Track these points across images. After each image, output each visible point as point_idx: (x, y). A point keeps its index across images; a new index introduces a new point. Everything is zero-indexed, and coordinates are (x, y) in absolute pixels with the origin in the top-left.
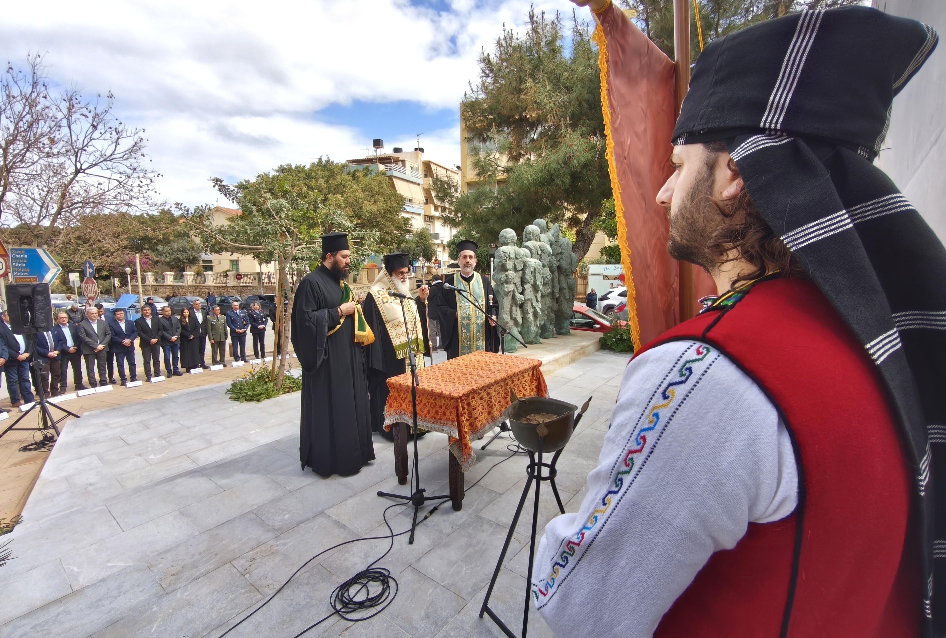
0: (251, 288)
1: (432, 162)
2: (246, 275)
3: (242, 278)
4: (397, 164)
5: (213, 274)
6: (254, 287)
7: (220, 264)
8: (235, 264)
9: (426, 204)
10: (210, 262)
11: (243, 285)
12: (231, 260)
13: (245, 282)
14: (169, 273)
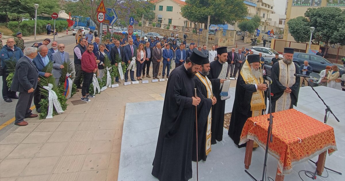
5: (163, 24)
7: (165, 20)
8: (170, 21)
9: (258, 2)
10: (161, 19)
11: (175, 31)
12: (169, 19)
13: (177, 30)
14: (148, 22)
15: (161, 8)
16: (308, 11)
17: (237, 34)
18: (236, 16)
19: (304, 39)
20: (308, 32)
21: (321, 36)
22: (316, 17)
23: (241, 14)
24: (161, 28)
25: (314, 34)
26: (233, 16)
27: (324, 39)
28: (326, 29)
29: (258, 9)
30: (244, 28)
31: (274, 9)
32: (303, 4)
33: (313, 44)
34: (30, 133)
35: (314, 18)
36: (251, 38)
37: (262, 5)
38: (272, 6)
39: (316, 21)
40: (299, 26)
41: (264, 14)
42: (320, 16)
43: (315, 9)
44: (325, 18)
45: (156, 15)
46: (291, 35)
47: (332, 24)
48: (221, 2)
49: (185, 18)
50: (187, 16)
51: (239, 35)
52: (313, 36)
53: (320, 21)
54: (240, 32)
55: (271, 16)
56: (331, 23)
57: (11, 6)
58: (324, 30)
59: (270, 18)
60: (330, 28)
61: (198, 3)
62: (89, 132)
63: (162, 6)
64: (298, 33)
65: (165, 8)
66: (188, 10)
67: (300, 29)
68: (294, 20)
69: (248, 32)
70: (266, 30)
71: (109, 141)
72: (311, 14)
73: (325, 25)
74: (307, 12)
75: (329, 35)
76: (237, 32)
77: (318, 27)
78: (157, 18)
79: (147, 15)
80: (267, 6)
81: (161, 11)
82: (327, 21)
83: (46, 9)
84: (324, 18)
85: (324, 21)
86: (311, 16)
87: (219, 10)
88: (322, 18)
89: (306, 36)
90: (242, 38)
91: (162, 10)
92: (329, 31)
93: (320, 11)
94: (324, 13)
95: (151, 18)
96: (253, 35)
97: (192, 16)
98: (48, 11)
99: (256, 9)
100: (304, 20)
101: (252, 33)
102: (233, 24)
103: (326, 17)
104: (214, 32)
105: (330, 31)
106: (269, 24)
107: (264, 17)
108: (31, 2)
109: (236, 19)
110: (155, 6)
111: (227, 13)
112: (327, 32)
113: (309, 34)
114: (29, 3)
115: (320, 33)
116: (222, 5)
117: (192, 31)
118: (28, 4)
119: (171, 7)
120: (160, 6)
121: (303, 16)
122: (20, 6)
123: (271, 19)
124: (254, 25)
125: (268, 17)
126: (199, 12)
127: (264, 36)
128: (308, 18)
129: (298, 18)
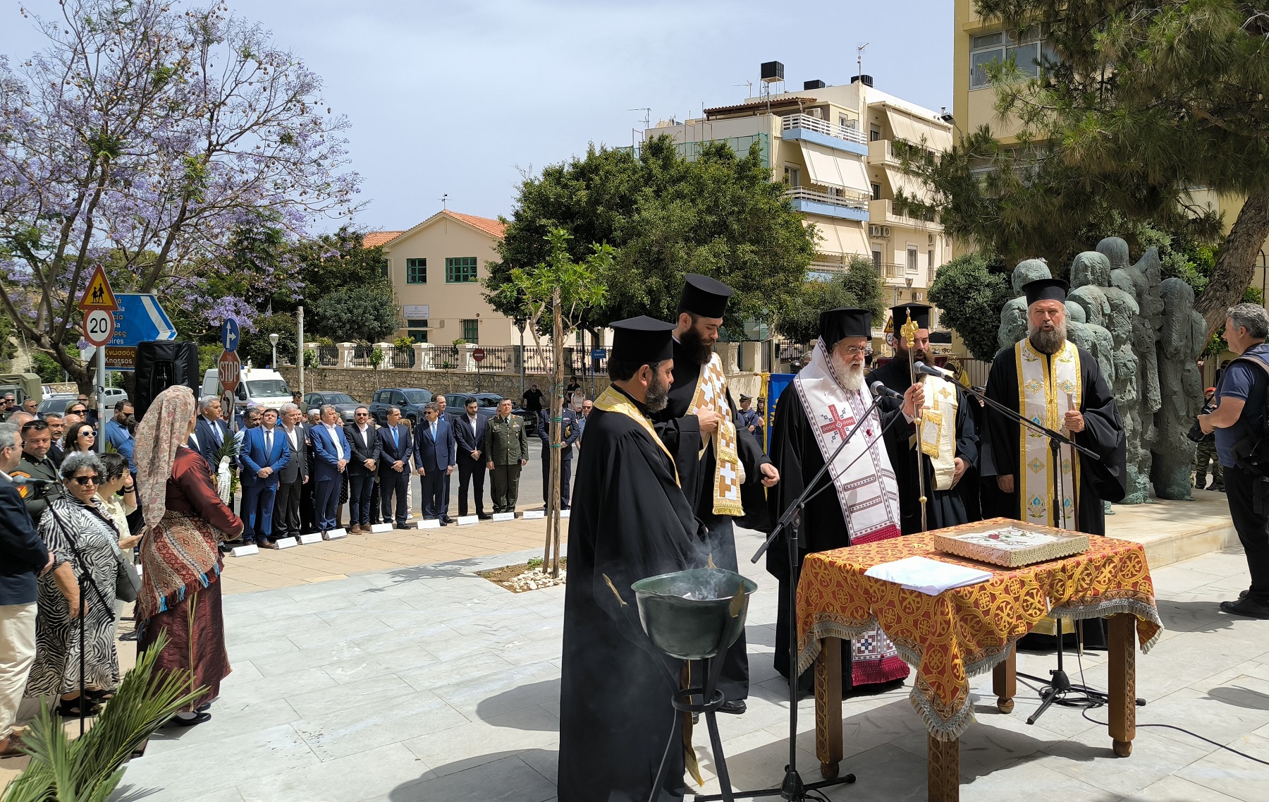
0: (501, 379)
1: (889, 107)
2: (492, 352)
3: (484, 357)
4: (811, 114)
5: (431, 349)
6: (507, 377)
8: (470, 329)
9: (872, 198)
10: (424, 323)
11: (483, 371)
12: (460, 320)
14: (347, 344)
15: (418, 270)
24: (414, 369)
29: (879, 233)
37: (897, 211)
41: (912, 254)
65: (437, 271)
78: (402, 325)
81: (418, 287)
91: (424, 280)
107: (913, 265)
110: (387, 261)
119: (465, 260)
120: (412, 262)
125: (935, 266)
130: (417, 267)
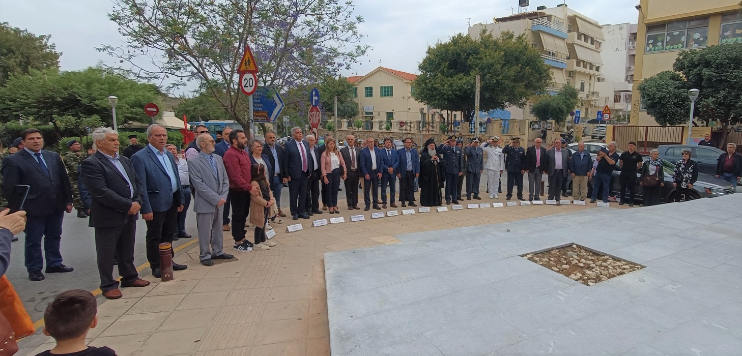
1: (577, 17)
4: (544, 19)
5: (380, 122)
7: (379, 115)
8: (390, 115)
9: (568, 58)
10: (372, 113)
11: (403, 132)
12: (388, 113)
13: (406, 130)
14: (345, 120)
15: (369, 92)
16: (681, 57)
17: (530, 128)
18: (526, 86)
19: (678, 116)
20: (683, 101)
21: (712, 106)
22: (698, 68)
23: (538, 82)
24: (373, 130)
25: (697, 103)
26: (520, 88)
27: (720, 113)
28: (724, 90)
29: (570, 74)
30: (544, 113)
31: (603, 72)
32: (668, 47)
33: (696, 125)
34: (119, 318)
35: (695, 70)
36: (560, 133)
37: (578, 64)
38: (597, 65)
39: (700, 76)
40: (664, 90)
41: (582, 84)
42: (707, 64)
43: (694, 52)
44: (720, 67)
45: (360, 107)
46: (648, 114)
47: (735, 77)
48: (493, 60)
49: (421, 102)
50: (425, 96)
51: (535, 129)
52: (696, 109)
53: (710, 75)
54: (536, 122)
55: (597, 87)
56: (732, 76)
57: (62, 108)
58: (719, 93)
59: (595, 90)
60: (732, 87)
61: (445, 67)
62: (250, 308)
63: (371, 88)
64: (663, 106)
65: (376, 92)
66: (426, 83)
67: (668, 96)
68: (651, 79)
69: (554, 121)
70: (589, 116)
71: (298, 319)
72: (686, 64)
73: (720, 81)
74: (678, 60)
75: (731, 102)
76: (531, 123)
77: (704, 90)
78: (362, 113)
79: (342, 108)
80: (588, 66)
81: (369, 99)
82: (725, 74)
83: (134, 110)
84: (717, 68)
85: (719, 73)
86: (689, 67)
87: (491, 77)
88: (713, 67)
89: (681, 109)
90: (542, 135)
91: (371, 95)
92: (731, 93)
93: (708, 54)
94: (718, 57)
95: (350, 113)
96: (564, 126)
97: (436, 96)
98: (139, 115)
99: (566, 74)
100: (674, 78)
101: (562, 123)
102: (522, 105)
103: (721, 64)
104: (484, 126)
105: (733, 94)
106: (594, 104)
107: (582, 90)
108: (102, 97)
109: (528, 93)
110: (357, 88)
111: (507, 82)
112: (725, 97)
113: (688, 105)
114: (98, 100)
115: (711, 99)
116: (498, 67)
117: (438, 129)
118: (97, 102)
119: (388, 87)
120: (367, 88)
121: (671, 69)
122: (80, 107)
123: (597, 93)
124: (564, 106)
125: (592, 90)
126: (451, 85)
127: (586, 128)
128: (681, 72)
129: (661, 76)
130: (369, 90)
